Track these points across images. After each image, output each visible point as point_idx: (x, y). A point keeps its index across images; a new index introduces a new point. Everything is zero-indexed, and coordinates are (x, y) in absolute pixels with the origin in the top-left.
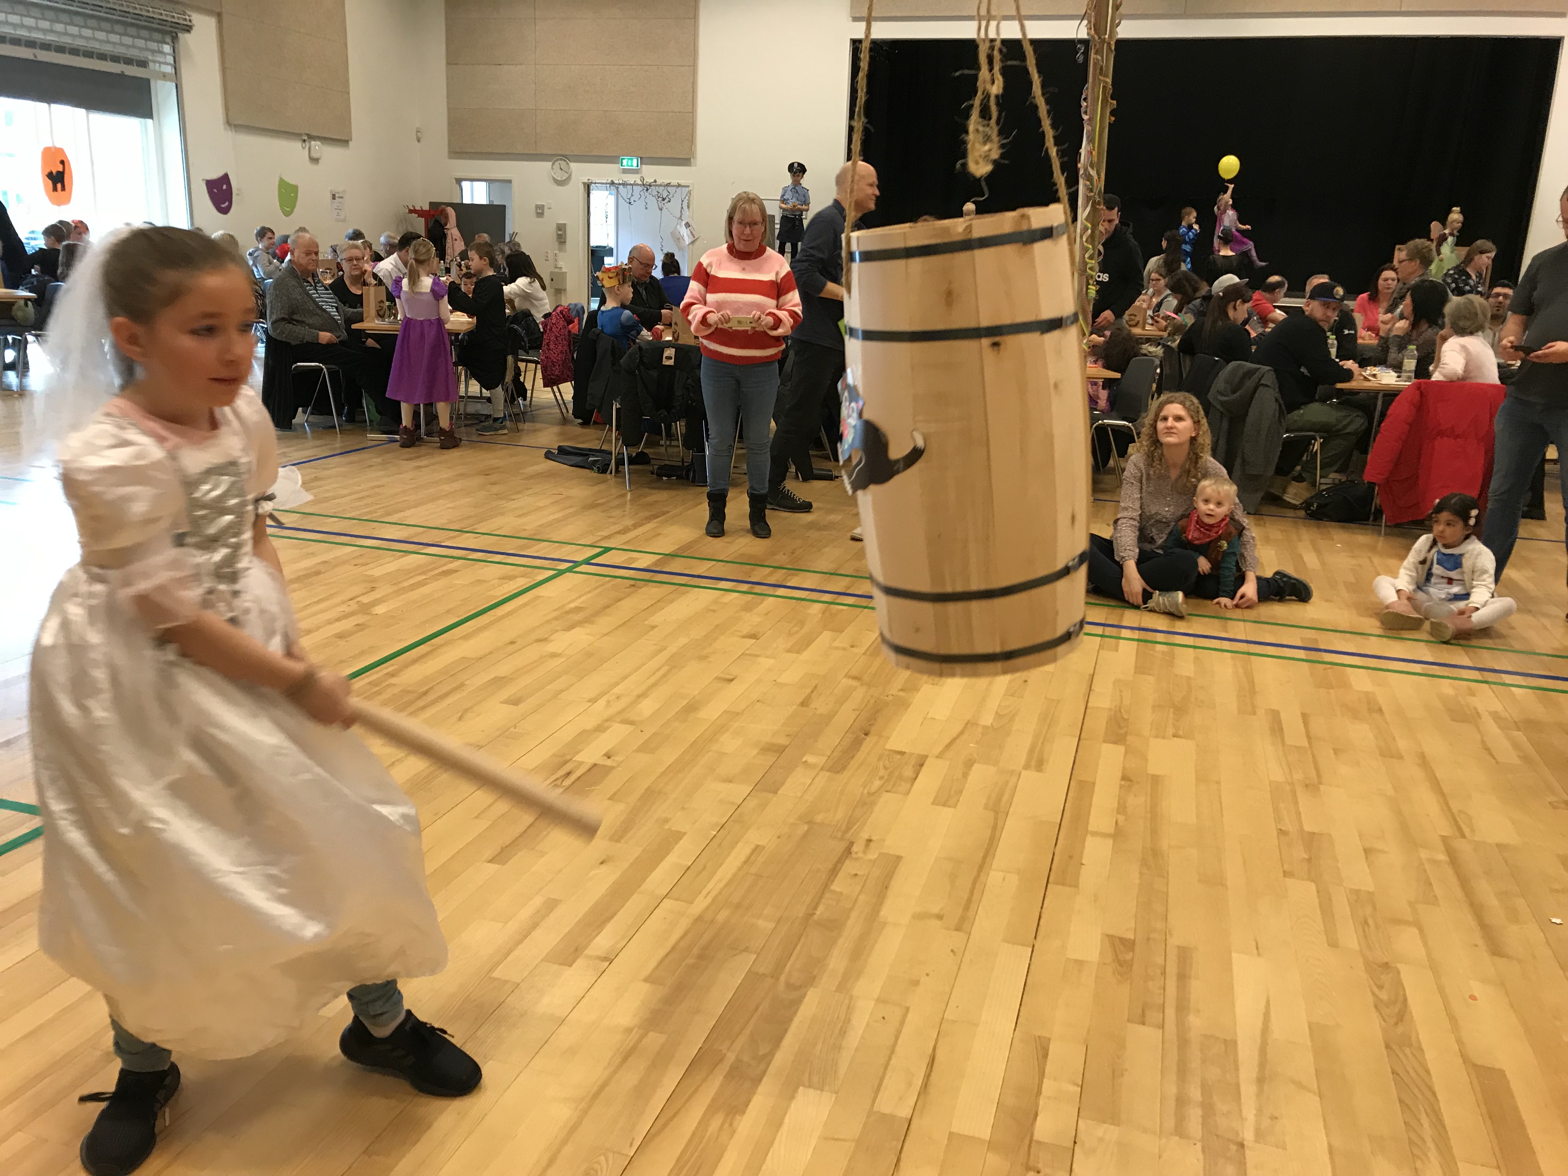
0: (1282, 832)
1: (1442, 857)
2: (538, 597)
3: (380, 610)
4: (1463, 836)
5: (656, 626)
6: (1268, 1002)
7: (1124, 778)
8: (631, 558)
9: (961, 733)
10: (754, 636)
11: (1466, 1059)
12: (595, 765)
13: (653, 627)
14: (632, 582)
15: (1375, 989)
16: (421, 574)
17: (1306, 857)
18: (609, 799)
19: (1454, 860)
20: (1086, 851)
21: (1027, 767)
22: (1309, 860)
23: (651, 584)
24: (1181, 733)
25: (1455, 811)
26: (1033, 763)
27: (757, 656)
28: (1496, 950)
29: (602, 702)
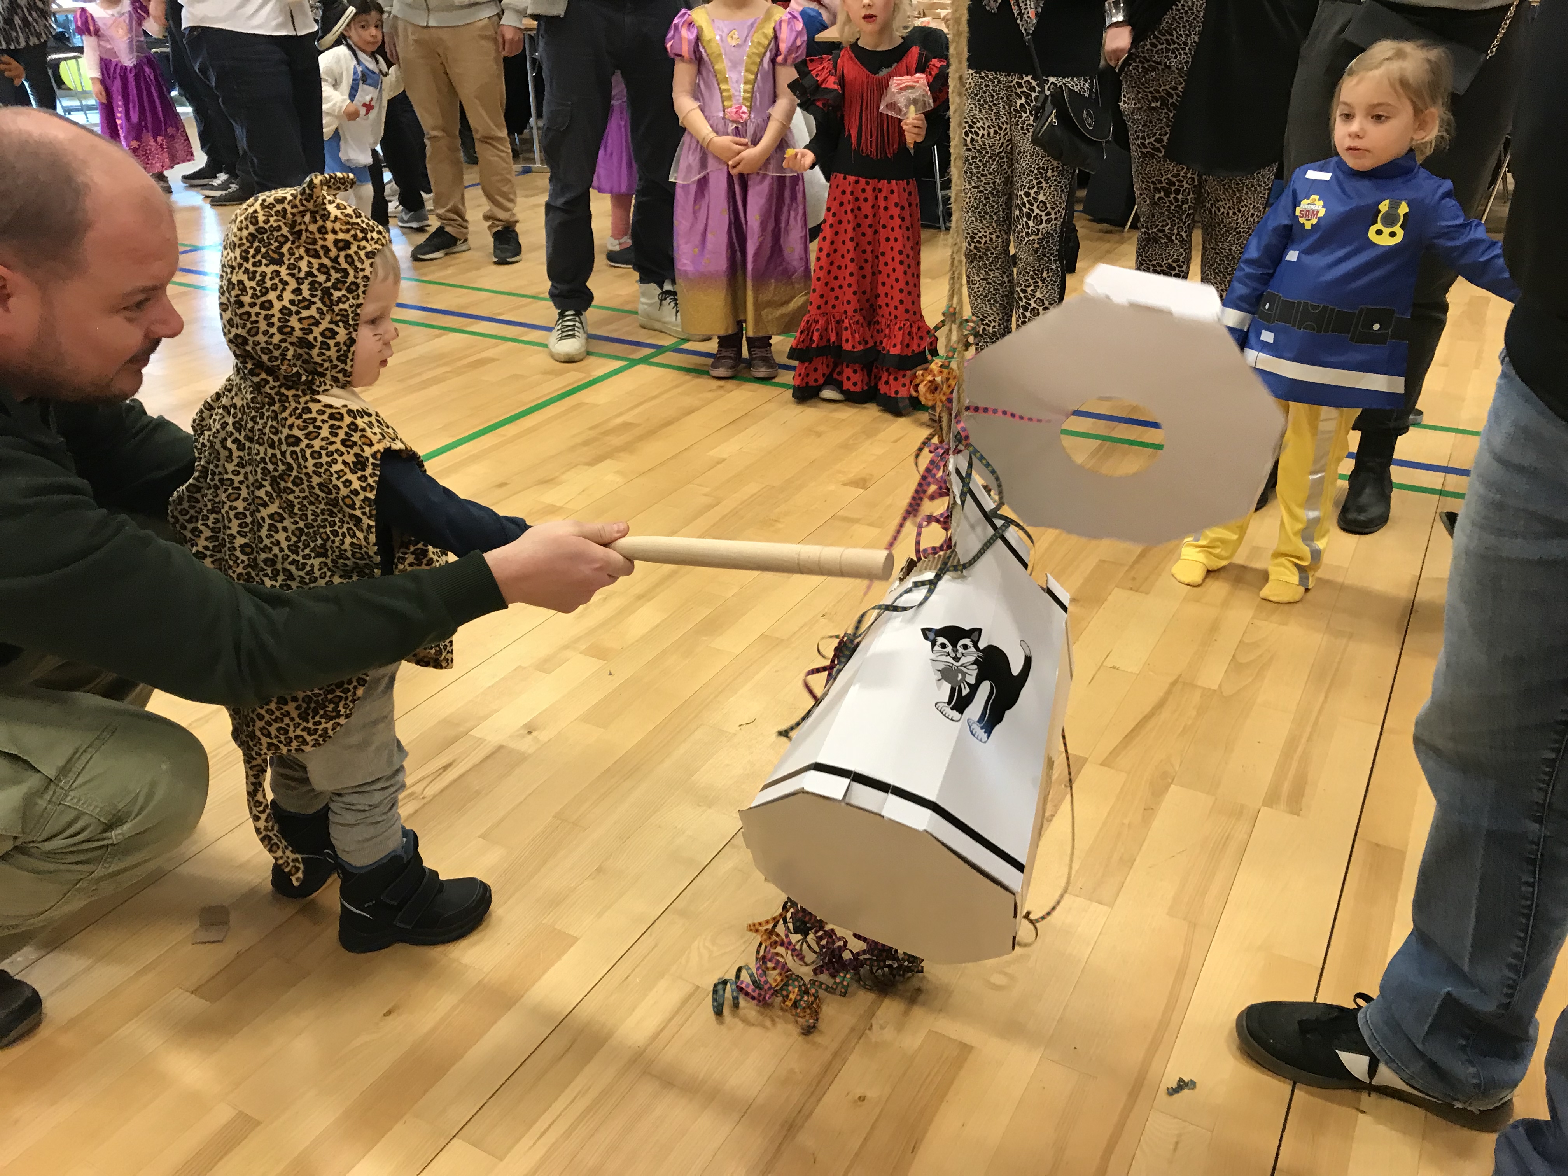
9: (1161, 705)
10: (862, 483)
12: (500, 748)
16: (446, 364)
18: (483, 836)
21: (1271, 800)
26: (1286, 787)
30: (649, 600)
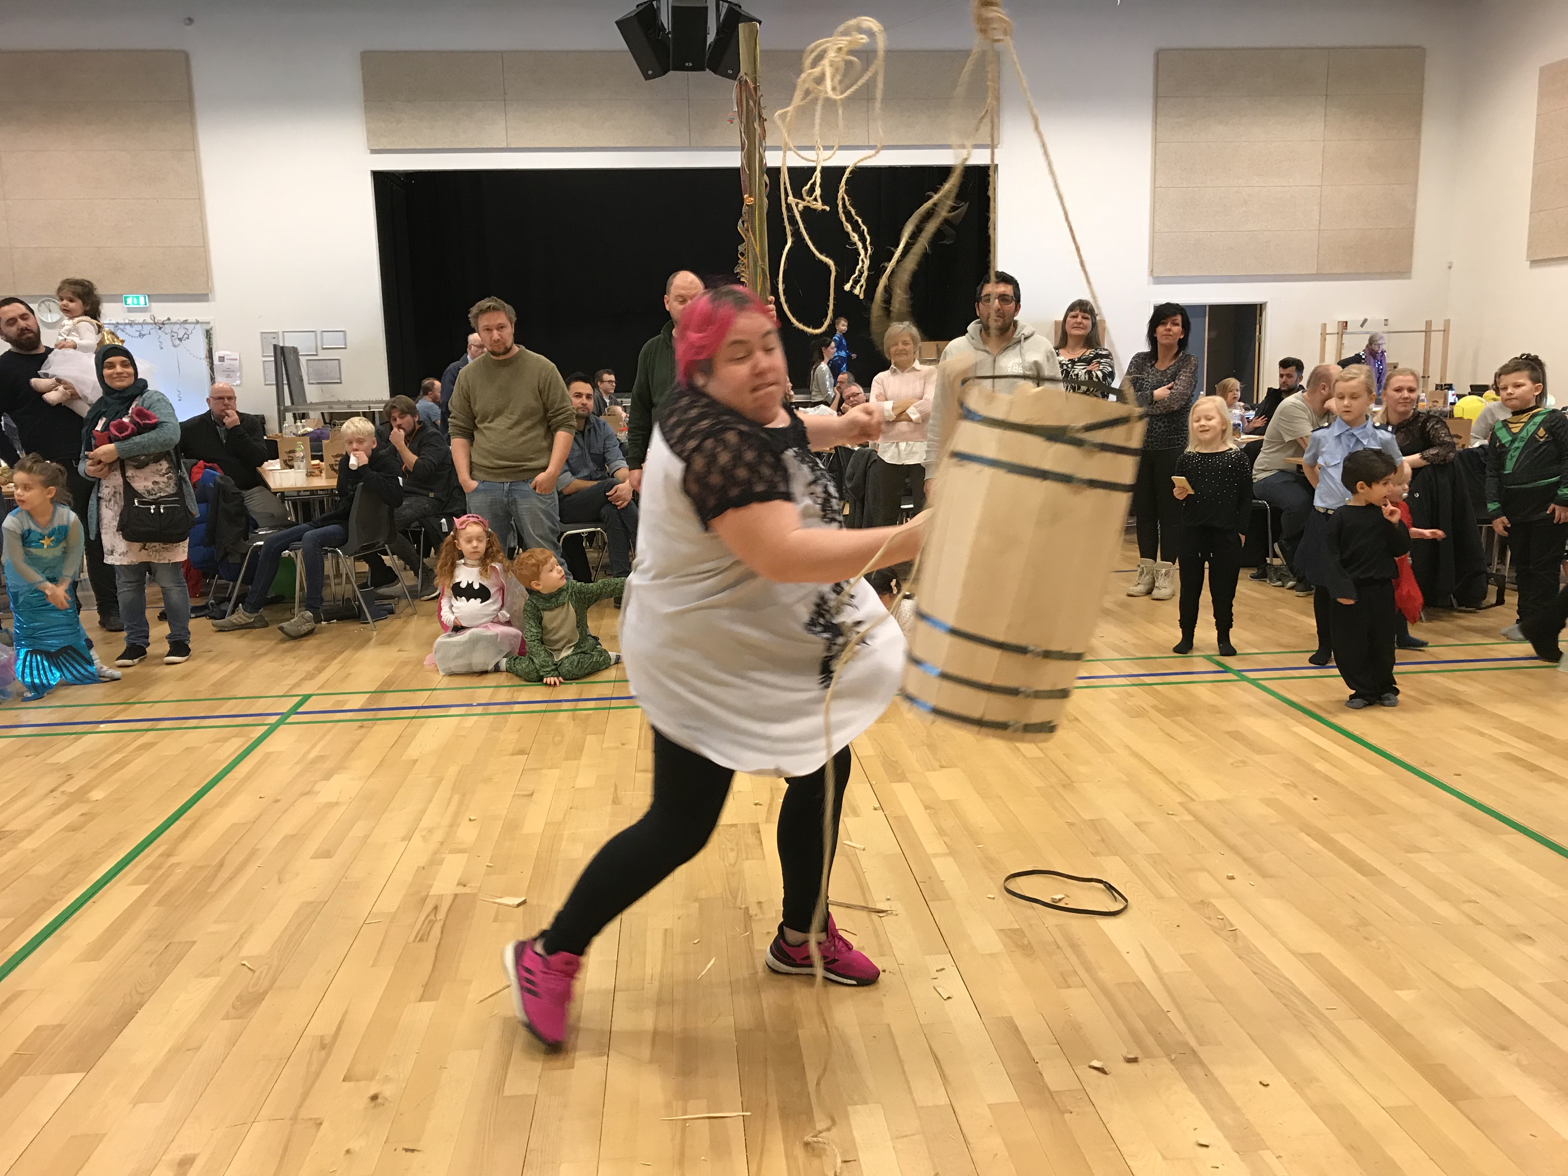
0: (1071, 825)
1: (1188, 818)
2: (268, 755)
3: (97, 795)
4: (1192, 800)
5: (417, 760)
6: (1144, 948)
7: (927, 808)
8: (340, 701)
10: (522, 752)
11: (1294, 954)
12: (456, 895)
13: (415, 761)
14: (359, 724)
15: (1207, 921)
16: (116, 752)
17: (1100, 838)
18: (495, 920)
19: (1197, 818)
20: (938, 870)
22: (1103, 840)
23: (378, 722)
24: (944, 763)
25: (1176, 783)
27: (541, 769)
28: (1264, 874)
29: (417, 838)
30: (459, 825)
